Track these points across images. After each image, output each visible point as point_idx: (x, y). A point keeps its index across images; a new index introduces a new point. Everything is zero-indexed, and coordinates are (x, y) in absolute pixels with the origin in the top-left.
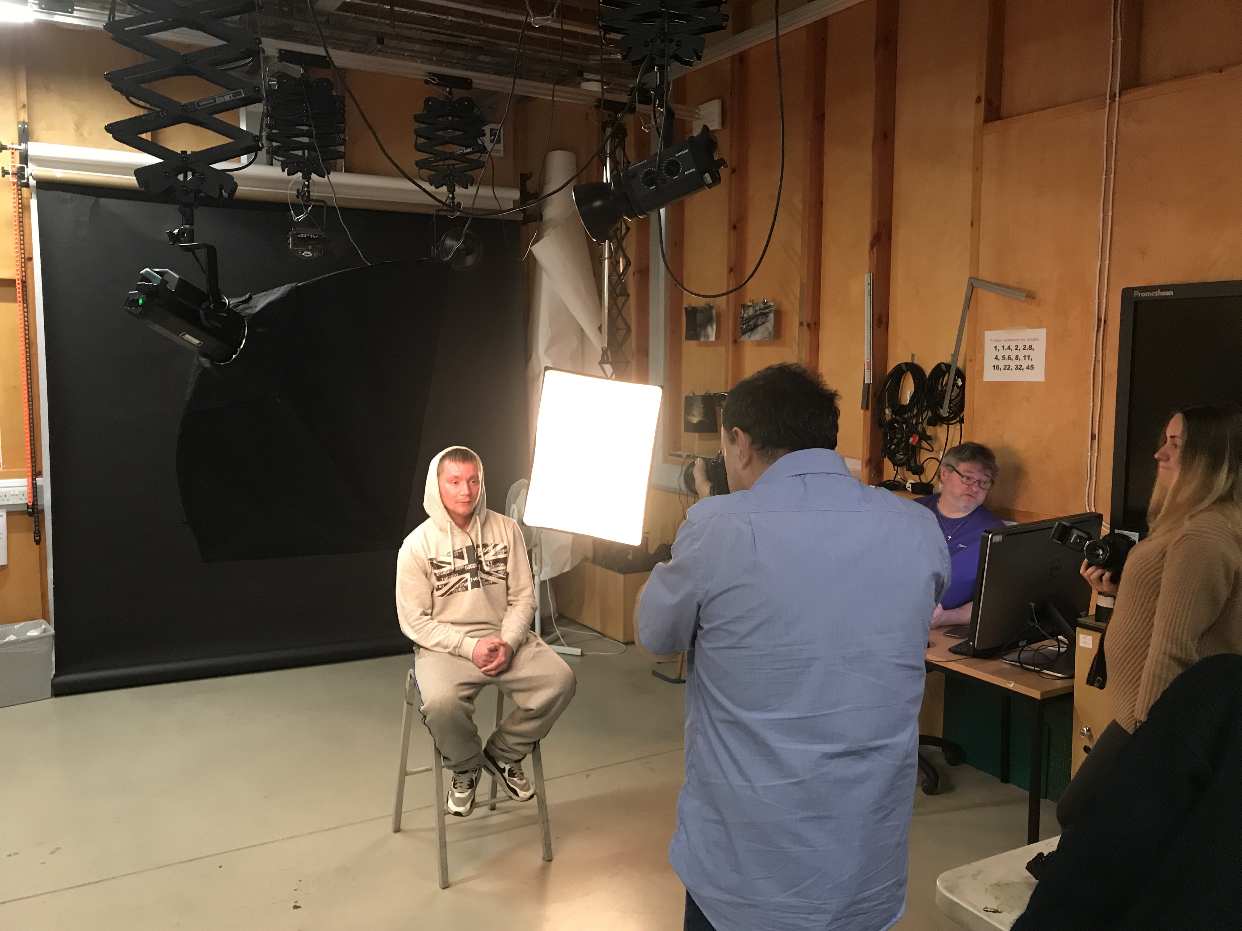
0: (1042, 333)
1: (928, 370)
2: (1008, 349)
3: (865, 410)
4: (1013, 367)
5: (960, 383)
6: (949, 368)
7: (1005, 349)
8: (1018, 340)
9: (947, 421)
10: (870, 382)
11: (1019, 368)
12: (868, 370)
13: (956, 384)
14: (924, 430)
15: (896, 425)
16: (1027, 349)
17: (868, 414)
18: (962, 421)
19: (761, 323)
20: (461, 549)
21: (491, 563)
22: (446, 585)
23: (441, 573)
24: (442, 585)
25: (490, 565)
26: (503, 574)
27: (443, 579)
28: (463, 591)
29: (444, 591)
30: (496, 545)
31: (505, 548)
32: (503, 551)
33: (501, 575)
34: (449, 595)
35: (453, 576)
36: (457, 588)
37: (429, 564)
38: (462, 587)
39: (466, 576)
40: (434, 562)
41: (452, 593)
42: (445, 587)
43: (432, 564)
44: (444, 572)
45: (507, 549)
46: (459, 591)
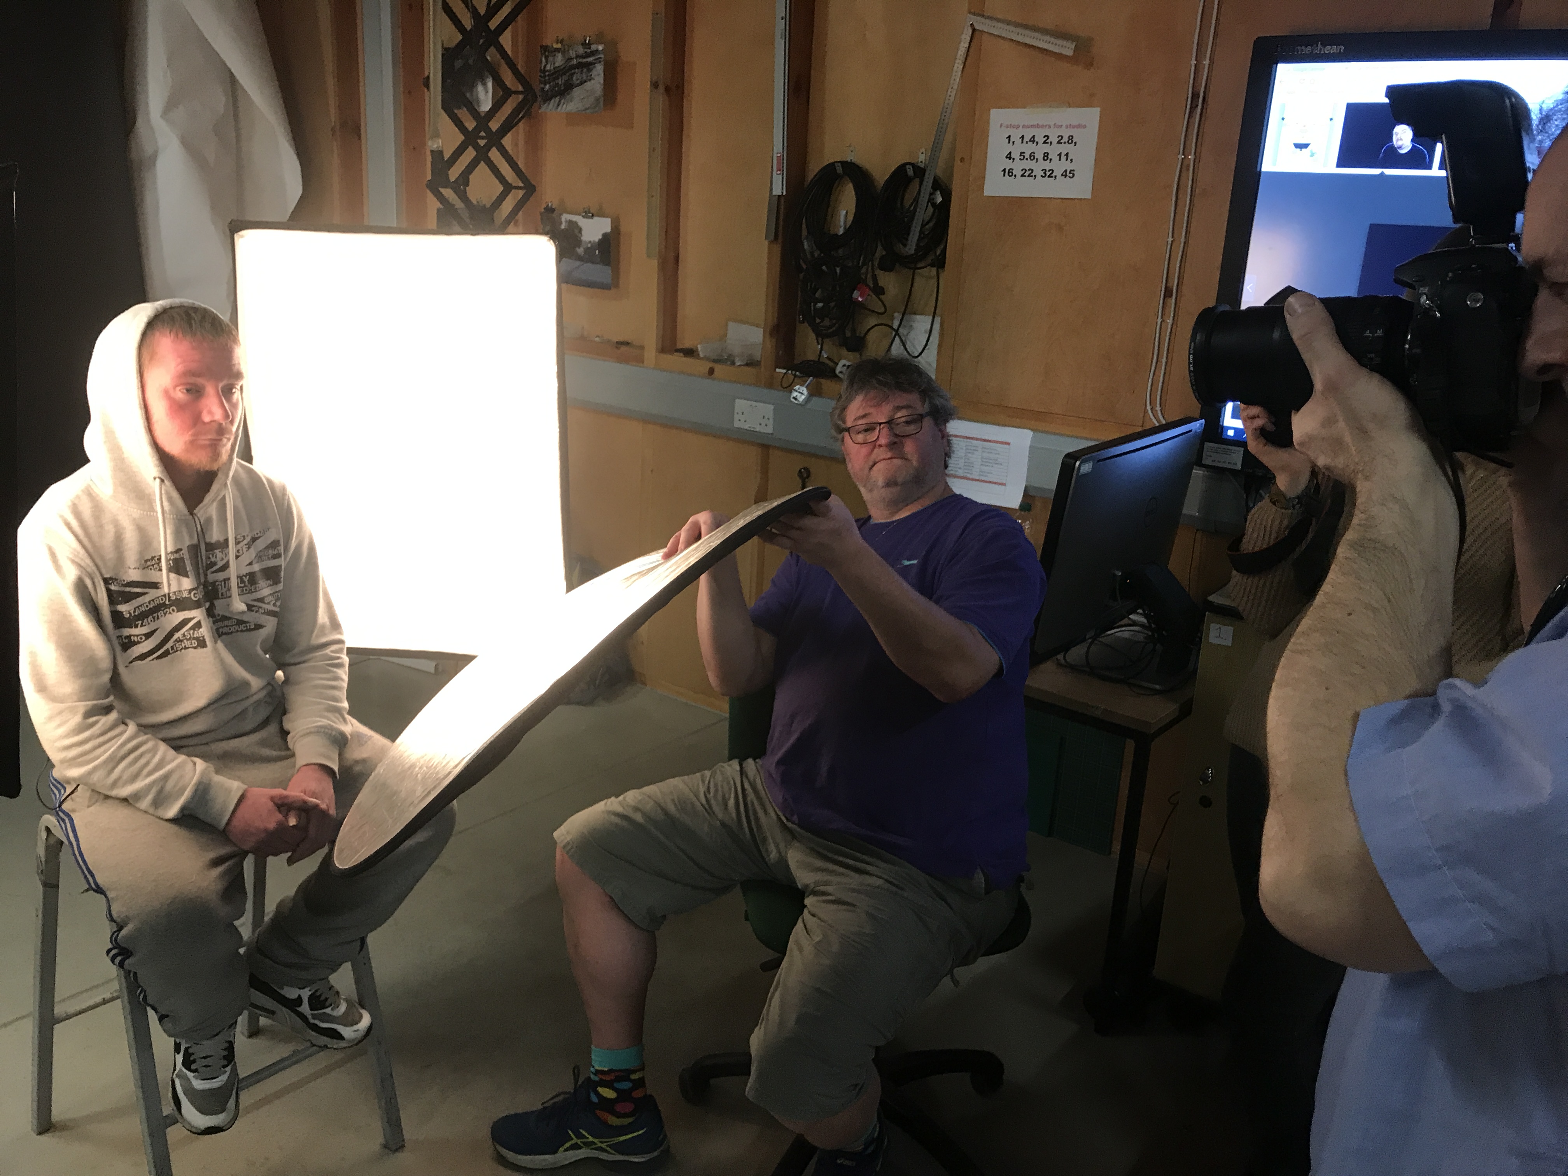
0: (1091, 117)
1: (881, 174)
2: (1030, 141)
3: (771, 242)
4: (1038, 172)
5: (939, 199)
6: (920, 172)
7: (1025, 142)
8: (1050, 127)
9: (911, 263)
10: (782, 193)
11: (1049, 174)
12: (779, 172)
13: (931, 200)
14: (875, 278)
15: (824, 268)
16: (1065, 143)
17: (777, 248)
18: (940, 263)
19: (578, 82)
20: (178, 551)
21: (246, 580)
22: (148, 636)
23: (135, 609)
24: (137, 636)
25: (245, 586)
26: (274, 605)
27: (140, 622)
28: (195, 648)
29: (145, 650)
30: (254, 540)
31: (275, 544)
32: (271, 552)
33: (271, 607)
34: (158, 658)
35: (165, 614)
36: (179, 641)
37: (104, 589)
38: (189, 639)
39: (197, 614)
40: (113, 587)
41: (166, 654)
42: (146, 639)
43: (109, 591)
44: (141, 606)
45: (279, 548)
46: (186, 648)
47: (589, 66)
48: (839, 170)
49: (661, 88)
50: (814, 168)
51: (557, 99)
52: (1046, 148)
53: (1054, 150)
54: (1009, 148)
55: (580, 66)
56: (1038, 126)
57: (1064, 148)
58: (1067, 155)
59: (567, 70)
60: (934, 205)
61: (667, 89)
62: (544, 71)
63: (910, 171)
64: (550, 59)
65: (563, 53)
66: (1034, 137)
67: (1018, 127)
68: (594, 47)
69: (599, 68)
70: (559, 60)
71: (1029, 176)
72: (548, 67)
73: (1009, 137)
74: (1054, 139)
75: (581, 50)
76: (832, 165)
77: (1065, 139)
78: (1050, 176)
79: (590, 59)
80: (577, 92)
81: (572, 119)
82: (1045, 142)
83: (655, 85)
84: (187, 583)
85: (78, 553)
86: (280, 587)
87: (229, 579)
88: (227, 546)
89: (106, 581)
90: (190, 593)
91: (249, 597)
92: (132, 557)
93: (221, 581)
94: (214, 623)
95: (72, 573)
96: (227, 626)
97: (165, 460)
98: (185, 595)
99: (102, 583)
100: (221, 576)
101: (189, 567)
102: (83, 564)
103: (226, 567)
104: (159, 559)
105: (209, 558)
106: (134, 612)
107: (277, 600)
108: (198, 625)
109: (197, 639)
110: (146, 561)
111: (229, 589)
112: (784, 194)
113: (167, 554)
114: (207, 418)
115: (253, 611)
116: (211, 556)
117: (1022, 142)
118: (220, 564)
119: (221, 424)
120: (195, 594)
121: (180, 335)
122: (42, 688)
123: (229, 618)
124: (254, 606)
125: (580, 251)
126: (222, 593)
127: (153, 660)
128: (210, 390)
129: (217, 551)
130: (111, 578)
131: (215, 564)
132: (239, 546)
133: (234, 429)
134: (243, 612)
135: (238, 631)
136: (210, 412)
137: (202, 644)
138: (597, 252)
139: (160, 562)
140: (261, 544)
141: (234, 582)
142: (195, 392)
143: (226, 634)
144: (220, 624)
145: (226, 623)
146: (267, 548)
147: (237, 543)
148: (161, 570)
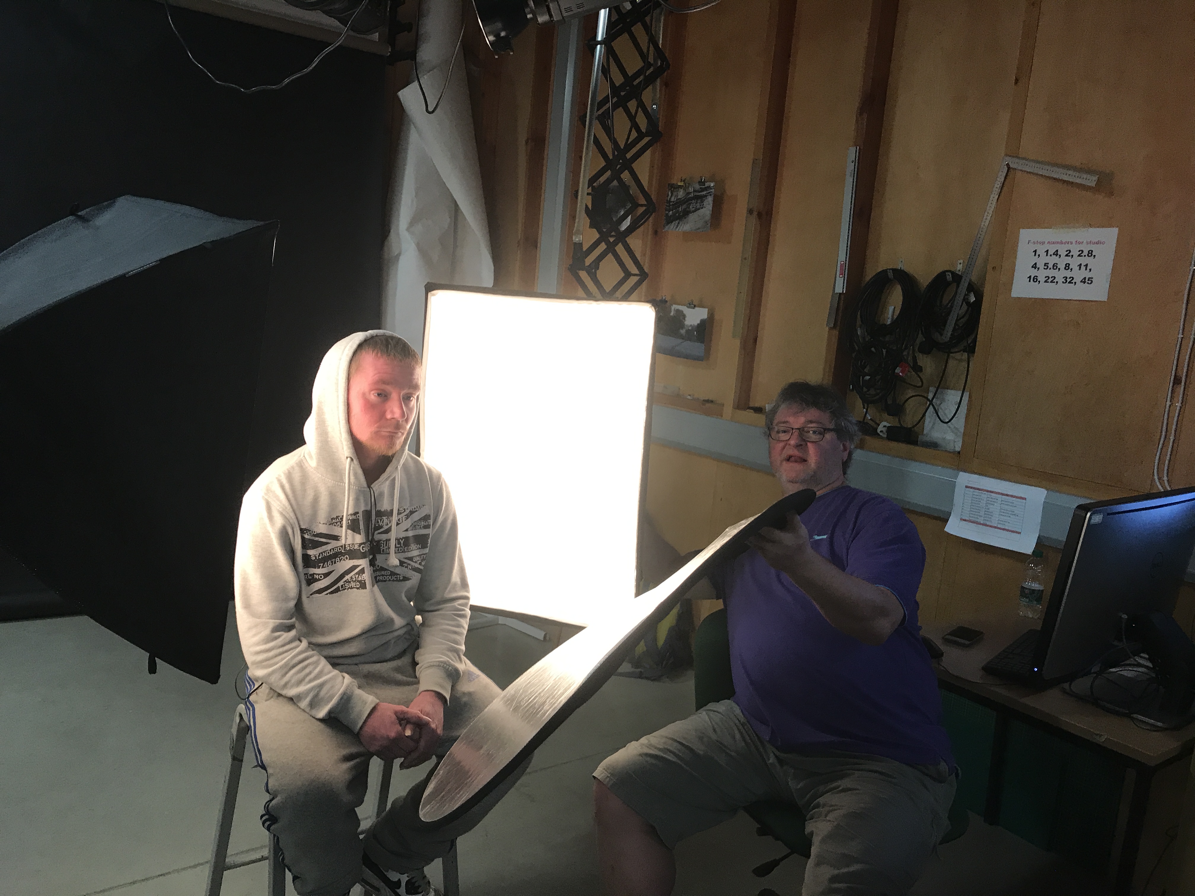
0: (1110, 235)
1: (924, 278)
2: (1054, 254)
3: (831, 329)
4: (1060, 278)
5: (972, 299)
6: (957, 278)
7: (1049, 254)
8: (1072, 243)
9: (947, 349)
10: (843, 291)
11: (1070, 281)
12: (841, 276)
13: (966, 300)
14: (915, 359)
15: (873, 349)
16: (1085, 256)
17: (836, 332)
18: (971, 350)
19: (694, 209)
20: (356, 513)
21: (402, 542)
22: (326, 575)
23: (320, 554)
24: (319, 574)
25: (401, 547)
26: (420, 564)
27: (322, 564)
28: (358, 588)
29: (322, 586)
30: (412, 512)
31: (426, 518)
32: (423, 523)
33: (417, 565)
34: (332, 593)
35: (340, 560)
36: (347, 582)
37: (300, 537)
38: (355, 581)
39: (363, 563)
40: (306, 536)
41: (337, 590)
42: (324, 578)
43: (303, 538)
44: (324, 552)
45: (429, 521)
46: (352, 588)
47: (702, 198)
48: (891, 275)
49: (755, 213)
50: (870, 274)
51: (677, 222)
52: (1068, 260)
53: (1074, 262)
54: (1035, 259)
55: (697, 198)
56: (1062, 243)
57: (1084, 260)
58: (1086, 265)
59: (687, 200)
60: (968, 303)
61: (760, 215)
62: (670, 202)
63: (949, 277)
64: (675, 194)
65: (685, 190)
66: (1057, 251)
67: (1043, 243)
68: (707, 184)
69: (710, 199)
70: (681, 194)
71: (1052, 282)
72: (672, 199)
73: (1035, 251)
74: (1075, 253)
75: (697, 187)
76: (885, 272)
77: (1086, 253)
78: (1070, 282)
79: (704, 193)
80: (692, 217)
81: (687, 236)
82: (1067, 255)
83: (750, 212)
84: (359, 539)
85: (286, 508)
86: (427, 550)
87: (390, 540)
88: (392, 515)
89: (302, 531)
90: (360, 546)
91: (402, 556)
92: (322, 515)
93: (384, 541)
94: (374, 571)
95: (279, 521)
96: (383, 575)
97: (357, 445)
98: (356, 547)
99: (299, 532)
100: (384, 537)
101: (362, 526)
102: (287, 516)
103: (388, 531)
104: (342, 519)
105: (378, 522)
106: (319, 556)
107: (422, 560)
108: (362, 571)
109: (360, 582)
110: (332, 519)
111: (389, 548)
112: (844, 292)
113: (347, 515)
114: (389, 416)
115: (403, 566)
116: (379, 520)
117: (1047, 255)
118: (385, 527)
119: (399, 421)
120: (363, 547)
121: (379, 355)
122: (247, 606)
123: (386, 570)
124: (405, 563)
125: (683, 332)
126: (383, 550)
127: (327, 594)
128: (394, 396)
129: (384, 518)
130: (306, 529)
131: (381, 527)
132: (400, 516)
133: (408, 427)
134: (396, 566)
135: (390, 580)
136: (392, 412)
137: (363, 586)
138: (695, 332)
139: (342, 521)
140: (416, 517)
141: (393, 543)
142: (383, 396)
143: (382, 581)
144: (378, 573)
145: (383, 573)
146: (420, 520)
147: (399, 513)
148: (342, 527)
